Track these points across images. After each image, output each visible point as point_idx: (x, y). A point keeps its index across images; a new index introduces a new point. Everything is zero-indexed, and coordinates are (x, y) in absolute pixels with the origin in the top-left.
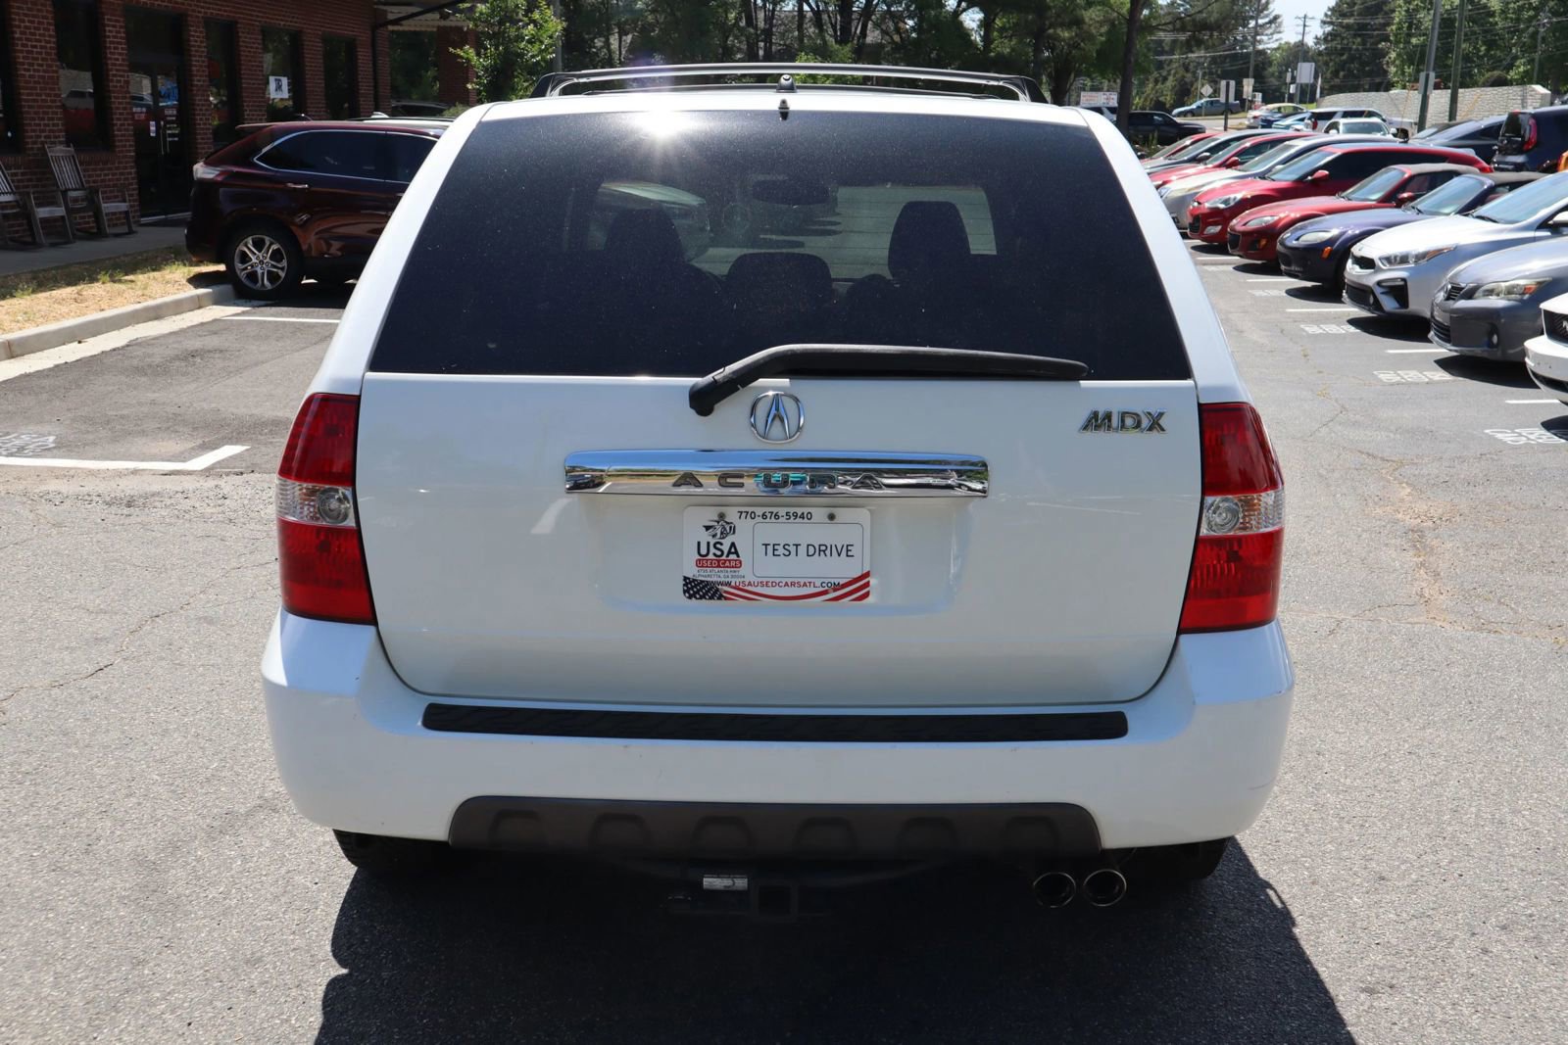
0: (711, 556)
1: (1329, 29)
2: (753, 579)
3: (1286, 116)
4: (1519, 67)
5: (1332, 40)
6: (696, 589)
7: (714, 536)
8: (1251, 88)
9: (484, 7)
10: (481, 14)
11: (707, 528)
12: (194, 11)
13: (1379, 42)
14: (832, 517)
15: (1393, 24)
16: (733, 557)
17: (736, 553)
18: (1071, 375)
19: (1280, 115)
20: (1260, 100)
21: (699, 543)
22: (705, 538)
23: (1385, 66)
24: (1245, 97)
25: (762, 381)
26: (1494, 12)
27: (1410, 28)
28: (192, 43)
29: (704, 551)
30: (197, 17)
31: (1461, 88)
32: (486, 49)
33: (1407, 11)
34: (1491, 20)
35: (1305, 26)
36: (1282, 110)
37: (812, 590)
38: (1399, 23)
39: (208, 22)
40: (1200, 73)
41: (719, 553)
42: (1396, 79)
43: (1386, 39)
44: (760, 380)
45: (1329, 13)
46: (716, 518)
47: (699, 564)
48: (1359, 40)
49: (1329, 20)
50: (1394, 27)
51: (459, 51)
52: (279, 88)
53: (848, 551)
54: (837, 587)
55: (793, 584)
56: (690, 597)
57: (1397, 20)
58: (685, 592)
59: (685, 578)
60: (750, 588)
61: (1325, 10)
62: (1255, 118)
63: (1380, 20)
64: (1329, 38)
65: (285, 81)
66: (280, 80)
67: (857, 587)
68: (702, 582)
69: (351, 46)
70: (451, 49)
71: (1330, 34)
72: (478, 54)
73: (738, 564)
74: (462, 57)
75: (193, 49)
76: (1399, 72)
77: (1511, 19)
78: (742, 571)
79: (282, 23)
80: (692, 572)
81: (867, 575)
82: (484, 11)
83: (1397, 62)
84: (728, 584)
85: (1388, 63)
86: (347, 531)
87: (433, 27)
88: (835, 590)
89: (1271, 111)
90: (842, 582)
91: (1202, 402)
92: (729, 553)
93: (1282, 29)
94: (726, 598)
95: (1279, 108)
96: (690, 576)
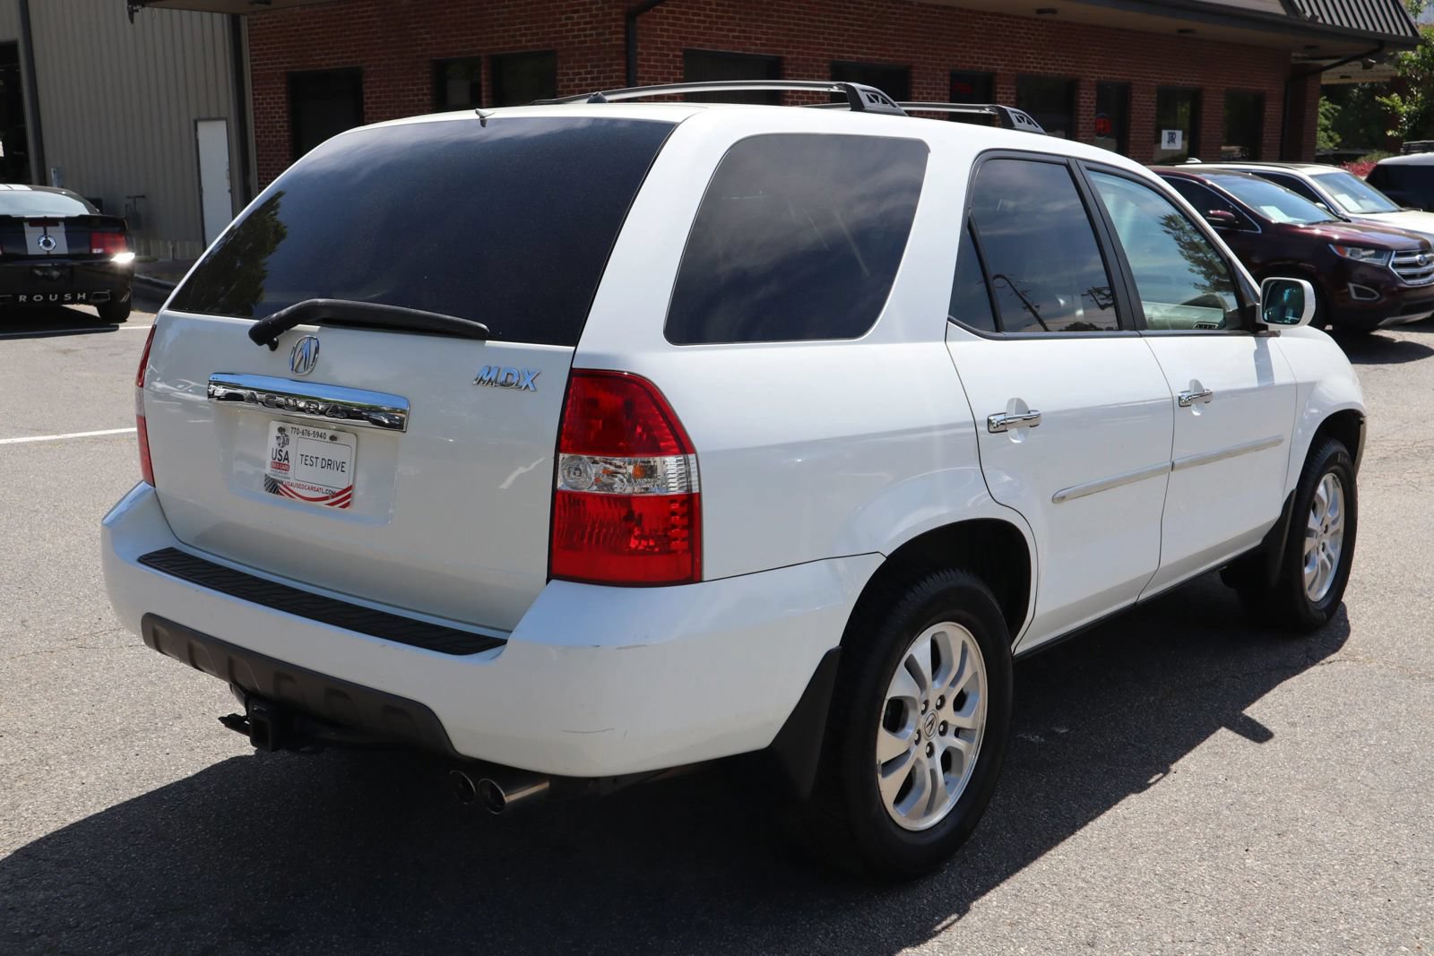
0: (278, 461)
2: (294, 481)
6: (270, 485)
7: (279, 445)
9: (1414, 55)
10: (1412, 61)
11: (276, 438)
12: (1086, 76)
14: (334, 438)
16: (286, 462)
17: (287, 459)
18: (481, 336)
21: (273, 450)
22: (275, 446)
25: (300, 327)
28: (1082, 104)
29: (275, 457)
30: (1090, 81)
32: (1412, 95)
37: (321, 495)
39: (1101, 88)
41: (281, 458)
44: (300, 325)
46: (282, 431)
47: (272, 465)
51: (1385, 100)
52: (1172, 140)
53: (343, 467)
54: (334, 495)
55: (312, 488)
56: (267, 491)
58: (265, 486)
59: (266, 475)
60: (291, 488)
65: (1179, 134)
66: (1174, 133)
67: (343, 498)
68: (273, 479)
69: (1259, 101)
70: (1377, 98)
72: (1404, 102)
73: (288, 468)
74: (1387, 105)
75: (1082, 109)
78: (290, 474)
79: (1181, 82)
80: (269, 471)
81: (350, 488)
82: (1414, 58)
84: (282, 483)
87: (1385, 77)
88: (333, 497)
90: (338, 491)
91: (574, 366)
92: (285, 458)
94: (281, 494)
96: (268, 474)
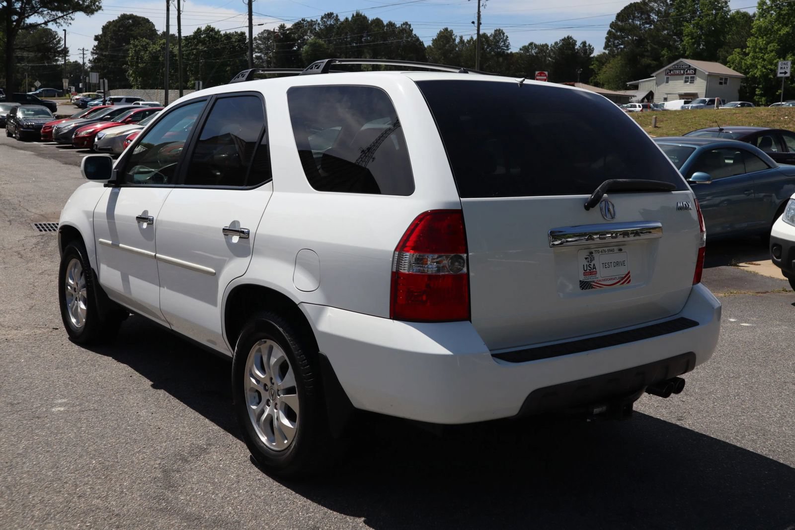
0: (588, 271)
1: (95, 56)
2: (600, 278)
3: (94, 99)
4: (191, 82)
5: (98, 62)
6: (585, 285)
7: (588, 262)
8: (67, 84)
11: (586, 258)
13: (123, 65)
14: (620, 250)
15: (129, 57)
16: (594, 270)
17: (595, 268)
19: (90, 98)
20: (74, 90)
21: (584, 265)
22: (586, 263)
23: (127, 77)
24: (64, 88)
25: (604, 195)
26: (176, 55)
27: (137, 59)
29: (585, 269)
31: (170, 89)
33: (135, 51)
34: (174, 58)
35: (84, 54)
36: (91, 96)
37: (616, 281)
38: (132, 56)
40: (26, 74)
41: (590, 269)
42: (133, 83)
43: (127, 64)
45: (95, 48)
46: (589, 254)
47: (585, 274)
48: (112, 63)
49: (95, 52)
50: (130, 58)
53: (624, 264)
54: (623, 278)
55: (611, 279)
56: (582, 289)
57: (131, 55)
58: (581, 287)
59: (580, 281)
60: (599, 282)
61: (93, 47)
62: (77, 99)
63: (121, 54)
64: (96, 61)
67: (626, 279)
68: (586, 282)
71: (96, 58)
73: (596, 273)
76: (135, 80)
77: (185, 58)
78: (598, 275)
80: (582, 278)
81: (629, 273)
83: (133, 75)
84: (594, 282)
85: (128, 76)
86: (463, 275)
88: (622, 280)
89: (85, 96)
90: (623, 276)
92: (593, 268)
93: (69, 55)
94: (594, 288)
95: (89, 95)
96: (581, 280)
